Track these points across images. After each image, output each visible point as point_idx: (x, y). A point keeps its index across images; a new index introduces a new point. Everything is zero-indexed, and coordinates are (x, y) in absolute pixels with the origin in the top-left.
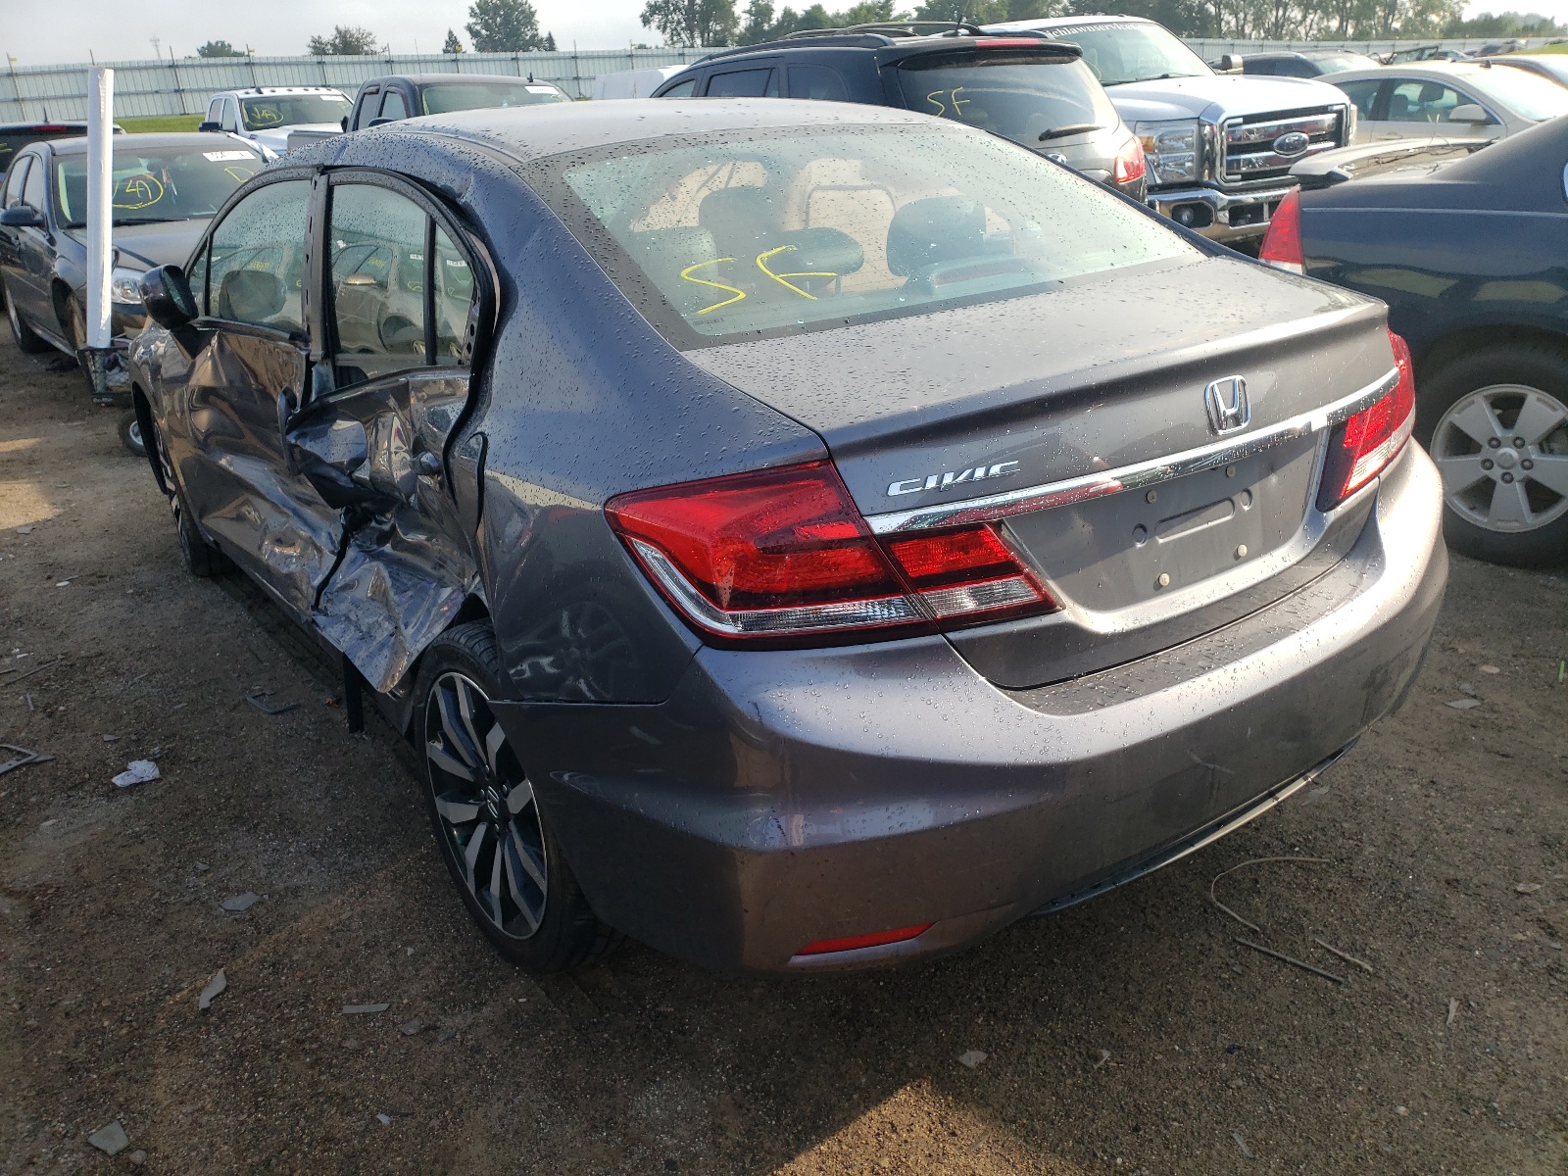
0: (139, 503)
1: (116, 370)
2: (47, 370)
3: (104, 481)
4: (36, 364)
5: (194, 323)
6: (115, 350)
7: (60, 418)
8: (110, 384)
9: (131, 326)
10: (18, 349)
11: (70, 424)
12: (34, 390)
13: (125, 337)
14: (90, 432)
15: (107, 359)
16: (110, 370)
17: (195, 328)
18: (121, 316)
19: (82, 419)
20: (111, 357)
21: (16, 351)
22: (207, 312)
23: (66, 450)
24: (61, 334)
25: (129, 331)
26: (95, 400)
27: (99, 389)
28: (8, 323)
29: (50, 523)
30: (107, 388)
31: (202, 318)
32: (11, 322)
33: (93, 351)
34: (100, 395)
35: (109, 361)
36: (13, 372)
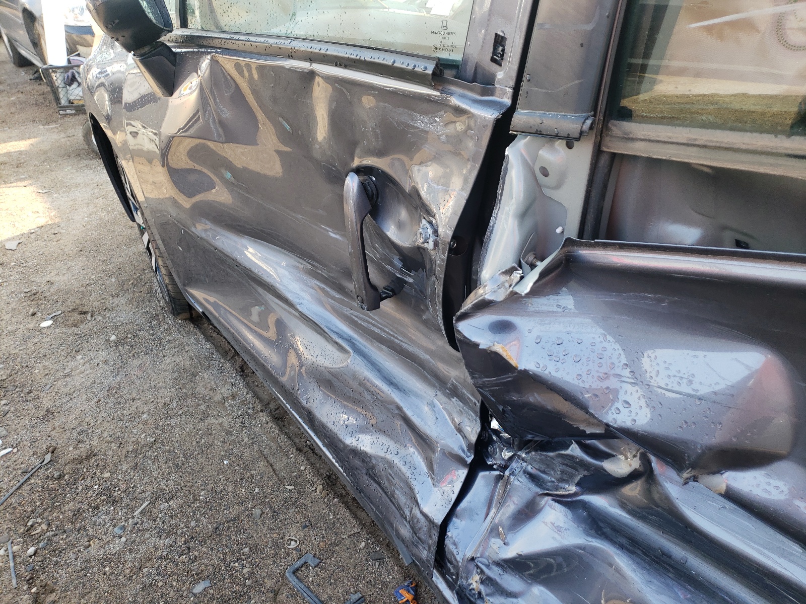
0: (108, 212)
1: (75, 85)
2: (31, 80)
3: (77, 186)
4: (24, 75)
5: (167, 39)
6: (72, 68)
7: (40, 121)
8: (72, 98)
9: (84, 46)
10: (12, 65)
11: (47, 127)
12: (22, 97)
13: (78, 55)
14: (63, 135)
15: (66, 75)
16: (70, 85)
17: (169, 48)
18: (75, 37)
19: (56, 122)
20: (70, 73)
21: (11, 66)
22: (184, 24)
23: (45, 152)
24: (35, 53)
25: (81, 49)
26: (61, 112)
27: (63, 102)
28: (4, 46)
29: (33, 236)
30: (70, 102)
31: (178, 31)
32: (6, 46)
33: (55, 69)
34: (64, 108)
35: (68, 77)
36: (9, 82)
